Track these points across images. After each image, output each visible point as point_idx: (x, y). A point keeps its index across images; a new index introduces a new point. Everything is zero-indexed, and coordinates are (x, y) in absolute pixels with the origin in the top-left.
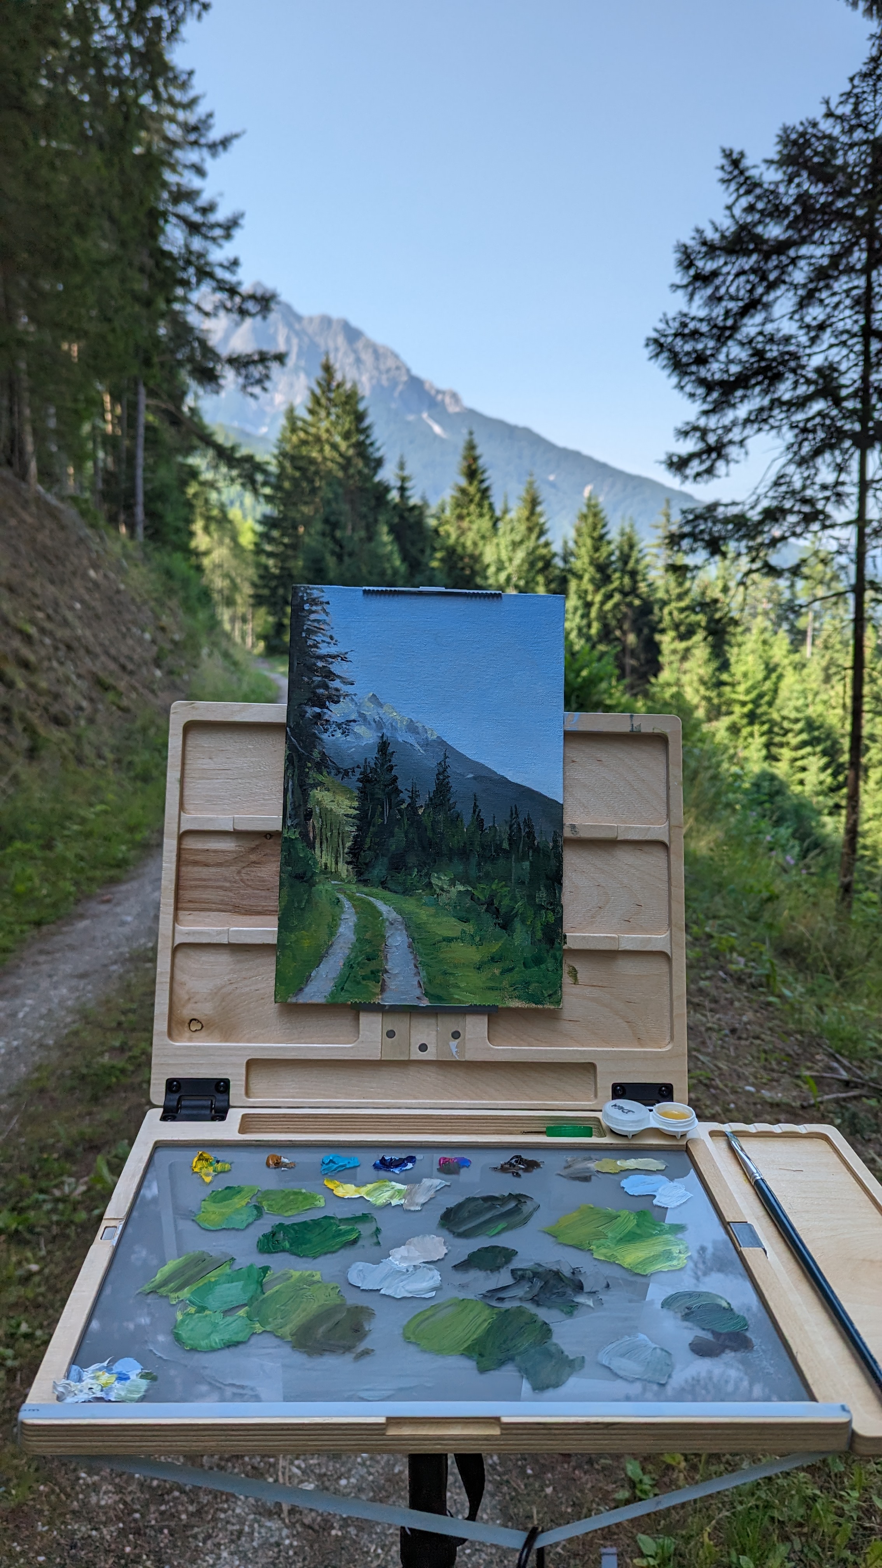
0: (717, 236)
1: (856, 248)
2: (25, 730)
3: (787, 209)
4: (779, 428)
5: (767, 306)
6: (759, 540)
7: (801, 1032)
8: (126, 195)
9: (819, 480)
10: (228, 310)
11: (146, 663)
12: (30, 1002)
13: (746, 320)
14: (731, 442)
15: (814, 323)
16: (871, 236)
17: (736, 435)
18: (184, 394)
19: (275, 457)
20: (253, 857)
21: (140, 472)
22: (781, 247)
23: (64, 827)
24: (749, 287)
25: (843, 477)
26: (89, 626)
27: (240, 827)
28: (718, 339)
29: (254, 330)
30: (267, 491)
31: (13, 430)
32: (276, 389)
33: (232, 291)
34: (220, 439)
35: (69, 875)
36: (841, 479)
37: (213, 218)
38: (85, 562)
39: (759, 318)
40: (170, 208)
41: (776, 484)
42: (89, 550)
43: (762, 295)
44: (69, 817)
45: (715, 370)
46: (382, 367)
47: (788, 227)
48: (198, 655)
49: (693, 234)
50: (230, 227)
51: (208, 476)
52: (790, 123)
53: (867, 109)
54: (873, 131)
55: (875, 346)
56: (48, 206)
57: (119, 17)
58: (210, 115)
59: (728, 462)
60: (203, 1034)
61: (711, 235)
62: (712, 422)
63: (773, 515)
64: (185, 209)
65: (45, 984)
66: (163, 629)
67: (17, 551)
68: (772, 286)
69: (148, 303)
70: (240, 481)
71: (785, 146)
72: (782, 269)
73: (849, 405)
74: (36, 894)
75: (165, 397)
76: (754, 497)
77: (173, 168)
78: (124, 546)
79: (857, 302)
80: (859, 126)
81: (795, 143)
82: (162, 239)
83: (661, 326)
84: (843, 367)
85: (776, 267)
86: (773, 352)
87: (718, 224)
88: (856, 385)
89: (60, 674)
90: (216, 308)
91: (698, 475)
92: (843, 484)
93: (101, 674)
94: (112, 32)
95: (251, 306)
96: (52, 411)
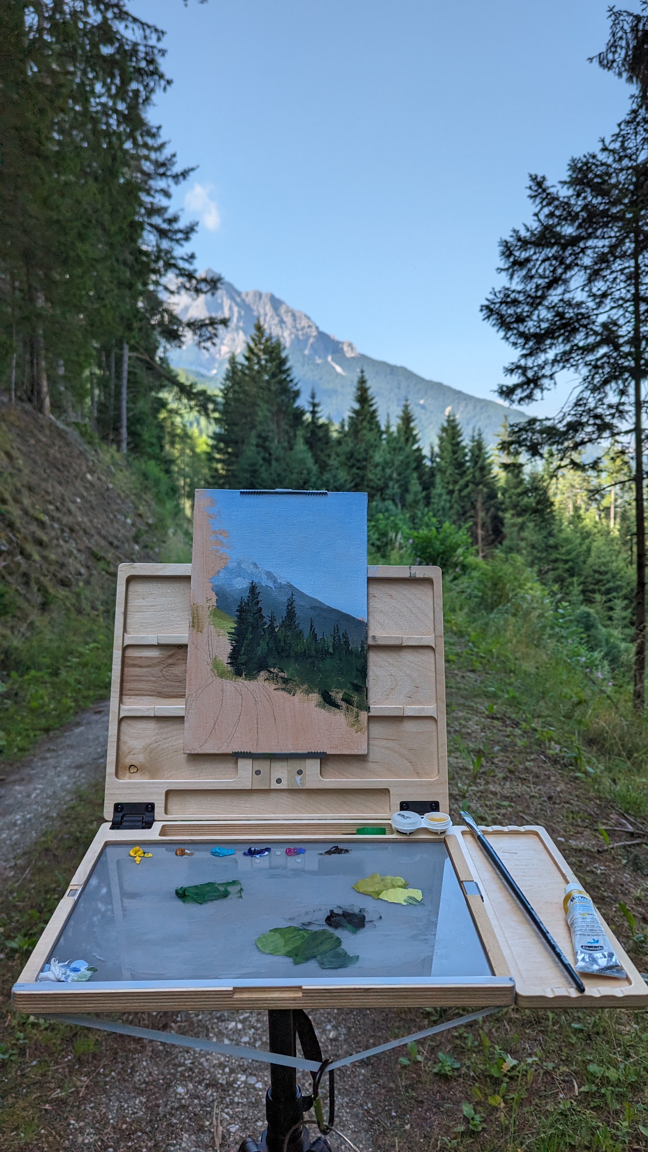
0: (528, 234)
1: (627, 240)
2: (39, 590)
3: (577, 214)
4: (577, 365)
5: (566, 282)
6: (566, 444)
7: (600, 798)
8: (114, 211)
9: (606, 401)
10: (187, 289)
11: (127, 540)
12: (40, 786)
13: (552, 292)
14: (544, 376)
15: (599, 293)
16: (638, 231)
17: (547, 371)
18: (157, 348)
19: (221, 390)
20: (170, 661)
21: (124, 404)
22: (574, 241)
23: (67, 661)
24: (552, 269)
25: (624, 399)
26: (87, 515)
27: (162, 642)
28: (532, 305)
29: (207, 304)
30: (217, 415)
31: (33, 377)
32: (222, 343)
33: (190, 276)
34: (182, 379)
35: (70, 695)
36: (622, 400)
37: (176, 226)
38: (84, 468)
39: (560, 290)
40: (146, 219)
41: (576, 405)
42: (87, 460)
43: (562, 274)
44: (71, 653)
45: (530, 327)
46: (298, 326)
47: (580, 226)
48: (166, 534)
49: (511, 233)
50: (188, 232)
51: (173, 405)
52: (577, 156)
53: (631, 145)
54: (636, 161)
55: (643, 307)
56: (58, 222)
57: (109, 90)
58: (174, 155)
59: (542, 390)
60: (138, 774)
61: (523, 233)
62: (530, 362)
63: (575, 427)
64: (157, 220)
65: (51, 773)
66: (140, 516)
67: (35, 462)
68: (569, 267)
69: (131, 286)
70: (197, 409)
71: (574, 171)
72: (576, 255)
73: (626, 349)
74: (46, 708)
75: (141, 350)
76: (562, 414)
77: (148, 192)
78: (112, 457)
79: (629, 278)
80: (626, 156)
81: (580, 169)
82: (140, 241)
83: (491, 297)
84: (621, 322)
85: (570, 255)
86: (570, 313)
87: (529, 226)
88: (631, 335)
89: (65, 550)
90: (179, 288)
91: (521, 399)
92: (623, 404)
93: (94, 549)
94: (104, 100)
95: (203, 286)
96: (61, 362)
